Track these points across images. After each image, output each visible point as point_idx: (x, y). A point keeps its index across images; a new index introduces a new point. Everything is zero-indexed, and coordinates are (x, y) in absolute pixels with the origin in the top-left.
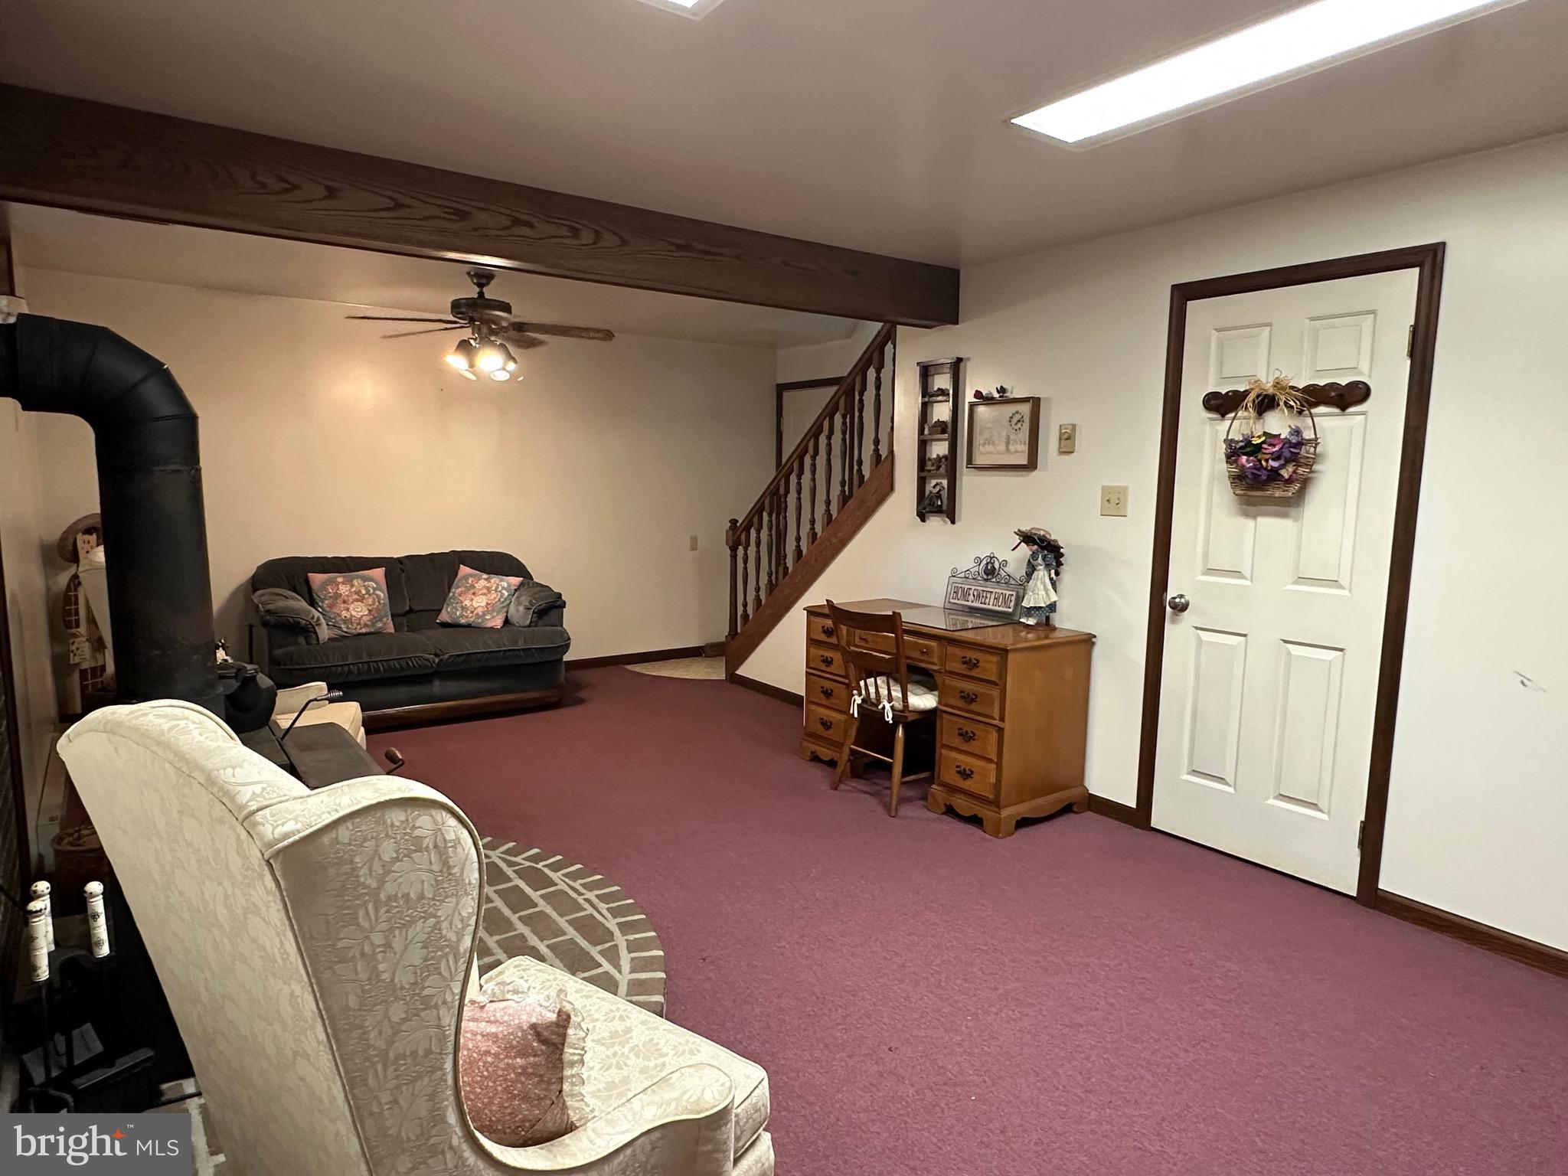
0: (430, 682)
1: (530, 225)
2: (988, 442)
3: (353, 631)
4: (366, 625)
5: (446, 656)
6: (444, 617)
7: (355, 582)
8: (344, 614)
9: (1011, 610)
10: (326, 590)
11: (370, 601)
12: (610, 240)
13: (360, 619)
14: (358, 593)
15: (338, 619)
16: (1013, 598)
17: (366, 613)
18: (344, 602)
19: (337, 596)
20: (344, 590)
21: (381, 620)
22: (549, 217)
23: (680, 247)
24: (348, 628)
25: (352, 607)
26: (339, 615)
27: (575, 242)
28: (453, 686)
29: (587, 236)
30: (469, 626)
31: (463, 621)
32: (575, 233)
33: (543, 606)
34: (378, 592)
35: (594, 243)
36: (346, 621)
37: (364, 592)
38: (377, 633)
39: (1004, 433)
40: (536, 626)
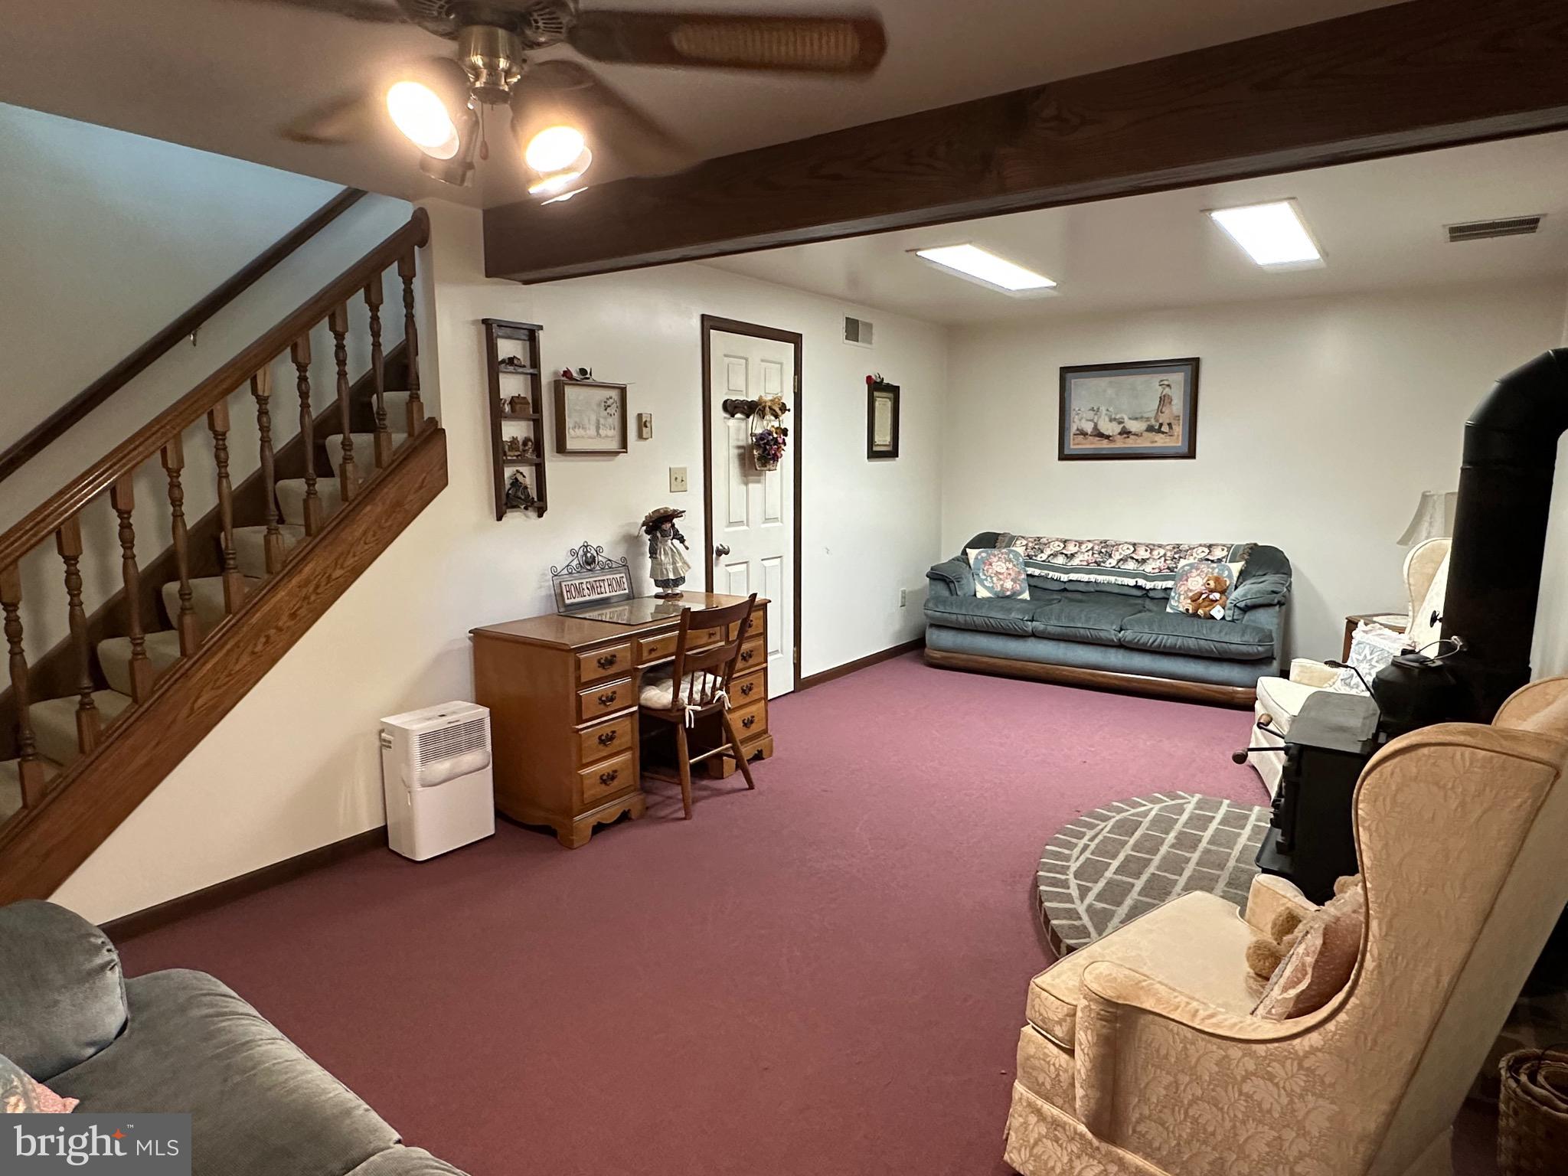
2: (577, 426)
9: (627, 591)
16: (624, 580)
39: (593, 418)
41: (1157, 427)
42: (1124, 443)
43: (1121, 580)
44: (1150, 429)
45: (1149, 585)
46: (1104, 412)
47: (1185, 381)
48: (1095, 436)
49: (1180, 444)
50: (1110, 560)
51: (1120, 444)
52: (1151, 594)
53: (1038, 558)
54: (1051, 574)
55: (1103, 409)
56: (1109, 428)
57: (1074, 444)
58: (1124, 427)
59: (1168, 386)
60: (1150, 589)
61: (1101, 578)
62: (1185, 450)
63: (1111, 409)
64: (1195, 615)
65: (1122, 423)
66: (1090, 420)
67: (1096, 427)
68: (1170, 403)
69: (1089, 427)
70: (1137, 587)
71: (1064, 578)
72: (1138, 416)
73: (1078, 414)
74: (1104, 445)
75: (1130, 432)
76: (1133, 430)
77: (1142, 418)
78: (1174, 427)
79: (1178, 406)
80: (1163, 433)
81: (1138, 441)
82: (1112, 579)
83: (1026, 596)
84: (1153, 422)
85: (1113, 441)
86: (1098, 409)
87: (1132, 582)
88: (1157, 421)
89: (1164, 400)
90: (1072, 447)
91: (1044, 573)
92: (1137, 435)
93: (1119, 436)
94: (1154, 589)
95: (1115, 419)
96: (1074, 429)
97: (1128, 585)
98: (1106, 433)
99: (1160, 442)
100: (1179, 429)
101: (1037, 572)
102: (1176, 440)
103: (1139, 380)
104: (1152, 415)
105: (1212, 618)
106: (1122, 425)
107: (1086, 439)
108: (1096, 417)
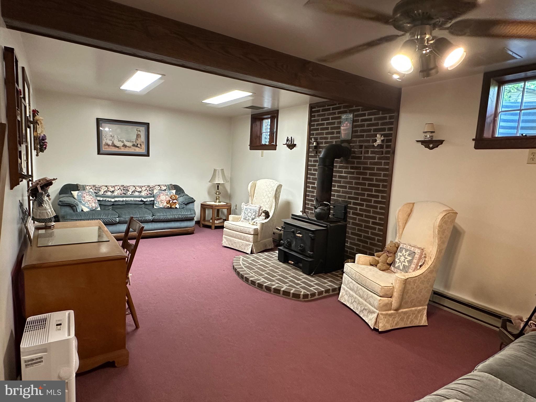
41: (136, 145)
42: (125, 150)
43: (135, 199)
44: (134, 145)
45: (145, 200)
46: (116, 138)
47: (145, 130)
48: (113, 146)
49: (144, 151)
50: (129, 192)
51: (123, 150)
52: (147, 203)
53: (100, 193)
54: (107, 199)
55: (115, 136)
56: (119, 144)
57: (104, 149)
58: (124, 144)
59: (139, 131)
60: (146, 201)
61: (127, 199)
62: (146, 153)
63: (119, 137)
64: (171, 208)
65: (124, 142)
66: (111, 140)
67: (113, 143)
68: (140, 137)
69: (110, 143)
70: (142, 201)
71: (113, 200)
72: (129, 140)
73: (105, 137)
74: (116, 150)
75: (127, 146)
76: (128, 145)
77: (130, 141)
78: (142, 145)
79: (143, 138)
80: (138, 147)
81: (130, 150)
82: (132, 199)
83: (99, 209)
84: (135, 143)
85: (121, 149)
86: (114, 136)
87: (139, 199)
88: (136, 143)
89: (138, 136)
90: (103, 150)
91: (104, 199)
92: (129, 147)
93: (122, 147)
94: (147, 201)
95: (120, 141)
96: (104, 143)
97: (138, 201)
98: (117, 145)
99: (138, 150)
100: (144, 146)
101: (101, 199)
102: (143, 150)
103: (129, 127)
104: (135, 140)
105: (176, 208)
106: (123, 143)
107: (109, 147)
108: (113, 139)
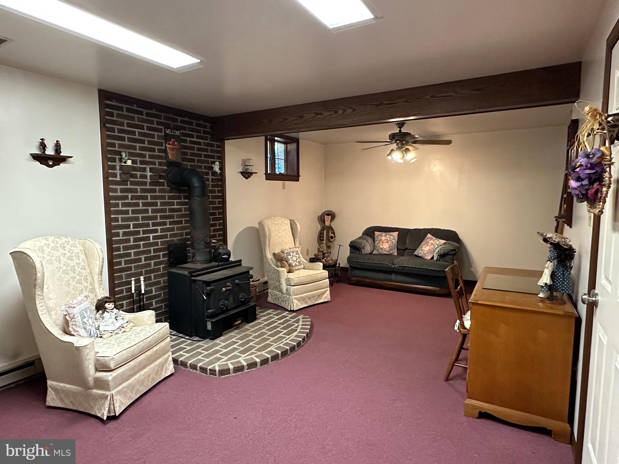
0: (391, 274)
1: (321, 114)
3: (383, 253)
4: (387, 251)
5: (396, 266)
6: (416, 253)
7: (387, 236)
8: (381, 246)
10: (378, 237)
11: (390, 243)
12: (349, 111)
13: (386, 249)
14: (387, 240)
15: (379, 248)
17: (388, 247)
18: (382, 242)
19: (381, 240)
20: (383, 238)
21: (392, 250)
22: (327, 109)
23: (377, 105)
24: (381, 251)
25: (384, 244)
26: (380, 247)
27: (336, 115)
28: (400, 278)
29: (340, 112)
30: (421, 257)
31: (420, 255)
32: (336, 112)
33: (442, 253)
34: (393, 240)
35: (343, 114)
36: (381, 249)
37: (389, 240)
38: (391, 255)
40: (439, 261)
